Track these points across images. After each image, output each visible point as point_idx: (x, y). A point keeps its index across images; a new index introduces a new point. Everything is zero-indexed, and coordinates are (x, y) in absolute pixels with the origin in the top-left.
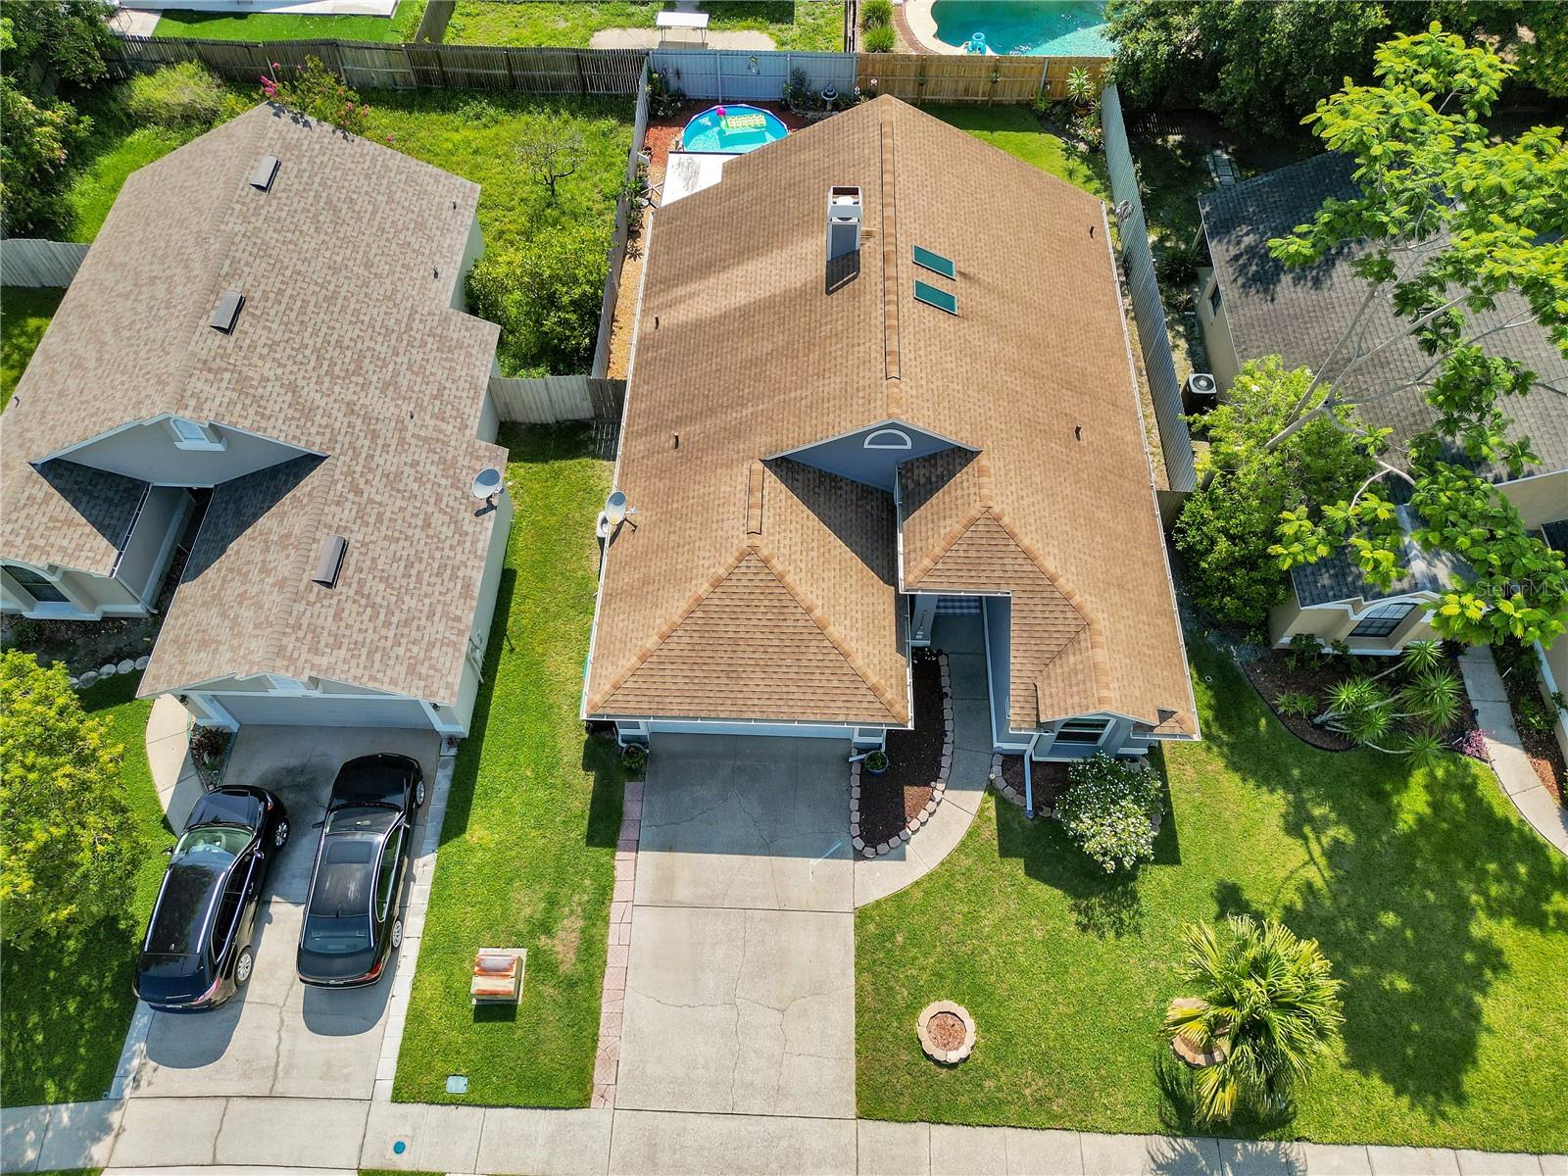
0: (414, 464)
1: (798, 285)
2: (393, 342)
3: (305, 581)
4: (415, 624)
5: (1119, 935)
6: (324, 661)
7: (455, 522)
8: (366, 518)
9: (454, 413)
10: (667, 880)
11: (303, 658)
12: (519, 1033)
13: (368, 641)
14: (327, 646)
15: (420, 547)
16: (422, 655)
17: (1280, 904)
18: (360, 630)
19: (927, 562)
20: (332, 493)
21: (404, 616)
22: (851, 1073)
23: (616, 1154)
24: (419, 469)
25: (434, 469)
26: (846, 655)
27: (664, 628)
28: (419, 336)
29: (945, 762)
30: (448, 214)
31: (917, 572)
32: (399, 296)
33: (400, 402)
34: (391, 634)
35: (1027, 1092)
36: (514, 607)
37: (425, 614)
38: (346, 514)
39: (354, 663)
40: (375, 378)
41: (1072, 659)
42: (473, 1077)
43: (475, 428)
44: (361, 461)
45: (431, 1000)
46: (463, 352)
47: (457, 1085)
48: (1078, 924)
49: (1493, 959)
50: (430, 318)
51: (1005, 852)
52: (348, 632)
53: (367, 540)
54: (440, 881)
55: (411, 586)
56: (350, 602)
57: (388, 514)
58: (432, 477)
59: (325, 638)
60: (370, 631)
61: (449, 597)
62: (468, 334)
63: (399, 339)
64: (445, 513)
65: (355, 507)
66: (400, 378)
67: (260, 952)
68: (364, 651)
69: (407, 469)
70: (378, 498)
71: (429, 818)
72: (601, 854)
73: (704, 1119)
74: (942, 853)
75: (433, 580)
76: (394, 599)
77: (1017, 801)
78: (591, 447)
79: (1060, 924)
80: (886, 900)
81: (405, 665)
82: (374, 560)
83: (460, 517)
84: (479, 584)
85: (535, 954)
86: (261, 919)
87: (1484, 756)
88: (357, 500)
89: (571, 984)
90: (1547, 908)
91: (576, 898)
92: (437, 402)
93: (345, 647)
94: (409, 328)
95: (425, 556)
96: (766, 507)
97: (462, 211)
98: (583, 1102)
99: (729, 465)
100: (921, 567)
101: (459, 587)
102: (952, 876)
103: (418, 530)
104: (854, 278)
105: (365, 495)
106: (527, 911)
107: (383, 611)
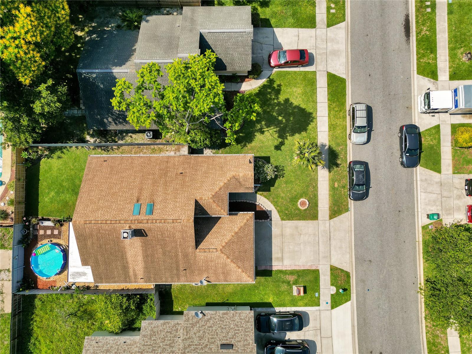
0: (195, 333)
1: (141, 244)
2: (156, 348)
3: (233, 351)
4: (237, 324)
5: (284, 170)
6: (251, 342)
7: (208, 320)
8: (213, 342)
9: (174, 327)
10: (278, 259)
11: (251, 346)
12: (308, 285)
13: (244, 333)
14: (247, 342)
15: (217, 327)
16: (244, 320)
17: (277, 138)
18: (242, 336)
19: (222, 211)
20: (209, 351)
21: (236, 327)
22: (311, 221)
23: (326, 264)
24: (196, 332)
25: (195, 329)
26: (241, 227)
27: (237, 268)
28: (152, 342)
29: (251, 202)
30: (100, 344)
31: (224, 213)
32: (140, 350)
33: (175, 342)
34: (241, 329)
35: (312, 190)
36: (216, 302)
37: (234, 322)
38: (213, 347)
39: (250, 335)
40: (169, 350)
41: (241, 180)
42: (315, 292)
43: (177, 321)
44: (198, 347)
45: (303, 303)
46: (154, 329)
47: (317, 295)
48: (282, 178)
49: (287, 100)
50: (145, 340)
51: (269, 191)
52: (243, 338)
53: (219, 340)
54: (280, 306)
55: (228, 327)
56: (236, 340)
57: (211, 337)
58: (197, 329)
59: (246, 343)
60: (241, 333)
61: (229, 318)
62: (148, 329)
63: (155, 347)
64: (207, 323)
65: (211, 345)
66: (168, 343)
67: (295, 339)
68: (246, 333)
69: (197, 335)
70: (207, 340)
71: (267, 311)
72: (273, 273)
73: (320, 248)
74: (269, 203)
75: (225, 322)
76: (232, 330)
77: (258, 188)
78: (167, 290)
79: (283, 181)
80: (279, 214)
81: (247, 324)
82: (224, 337)
83: (206, 319)
84: (223, 311)
85: (294, 284)
86: (289, 341)
87: (244, 91)
88: (209, 345)
89: (299, 276)
90: (276, 88)
91: (282, 277)
92: (172, 332)
93: (246, 338)
94: (150, 345)
95: (219, 325)
96: (209, 248)
97: (98, 340)
98: (318, 270)
99: (195, 257)
100: (223, 212)
101: (225, 316)
102: (274, 201)
103: (213, 328)
104: (144, 230)
105: (207, 343)
106: (286, 287)
107: (236, 332)
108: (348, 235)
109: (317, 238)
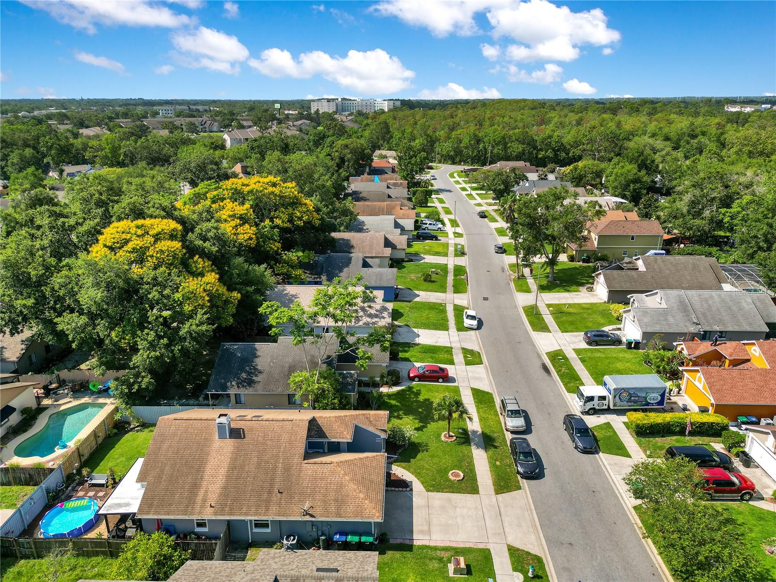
5: (428, 446)
10: (422, 532)
17: (418, 423)
22: (469, 495)
27: (358, 491)
35: (467, 465)
41: (372, 419)
42: (488, 576)
48: (426, 452)
51: (409, 462)
72: (415, 548)
73: (487, 523)
74: (409, 474)
80: (423, 485)
89: (457, 553)
91: (430, 553)
100: (346, 435)
102: (416, 473)
106: (436, 564)
108: (526, 513)
109: (481, 513)
